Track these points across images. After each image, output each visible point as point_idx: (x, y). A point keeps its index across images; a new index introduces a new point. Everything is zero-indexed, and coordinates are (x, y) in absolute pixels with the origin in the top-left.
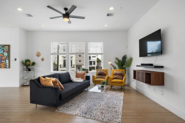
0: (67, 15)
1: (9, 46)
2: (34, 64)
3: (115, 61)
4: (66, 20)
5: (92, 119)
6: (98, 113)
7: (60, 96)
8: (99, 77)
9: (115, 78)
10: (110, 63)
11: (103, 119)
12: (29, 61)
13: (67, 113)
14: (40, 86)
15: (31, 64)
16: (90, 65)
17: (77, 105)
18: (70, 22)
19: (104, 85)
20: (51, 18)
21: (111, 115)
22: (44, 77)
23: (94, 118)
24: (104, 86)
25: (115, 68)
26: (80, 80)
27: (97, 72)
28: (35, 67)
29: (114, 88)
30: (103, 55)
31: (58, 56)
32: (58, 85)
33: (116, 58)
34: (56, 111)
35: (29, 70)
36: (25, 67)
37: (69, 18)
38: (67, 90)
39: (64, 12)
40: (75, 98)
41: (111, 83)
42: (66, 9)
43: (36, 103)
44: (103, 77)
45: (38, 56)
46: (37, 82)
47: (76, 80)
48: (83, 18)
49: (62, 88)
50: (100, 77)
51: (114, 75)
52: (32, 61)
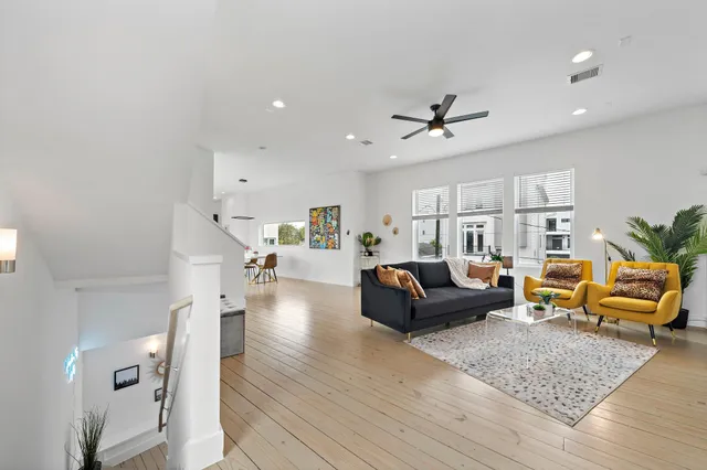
0: (438, 122)
1: (339, 207)
2: (378, 241)
3: (632, 230)
4: (437, 132)
5: (484, 381)
6: (510, 377)
7: (413, 310)
8: (550, 282)
9: (623, 294)
10: (598, 237)
11: (517, 392)
12: (369, 235)
13: (428, 351)
14: (377, 283)
15: (373, 242)
16: (554, 249)
17: (456, 342)
18: (448, 135)
19: (547, 303)
20: (405, 138)
21: (552, 391)
22: (385, 267)
23: (489, 381)
24: (548, 308)
25: (629, 257)
26: (479, 285)
27: (545, 266)
28: (380, 248)
29: (621, 328)
30: (573, 212)
31: (438, 222)
32: (410, 287)
33: (632, 219)
34: (406, 341)
35: (370, 254)
36: (364, 249)
37: (442, 127)
38: (431, 301)
39: (431, 116)
40: (459, 329)
41: (598, 307)
42: (435, 108)
43: (372, 319)
44: (569, 285)
45: (386, 224)
46: (372, 275)
47: (467, 282)
48: (485, 114)
49: (421, 296)
50: (555, 283)
51: (617, 280)
52: (375, 237)
